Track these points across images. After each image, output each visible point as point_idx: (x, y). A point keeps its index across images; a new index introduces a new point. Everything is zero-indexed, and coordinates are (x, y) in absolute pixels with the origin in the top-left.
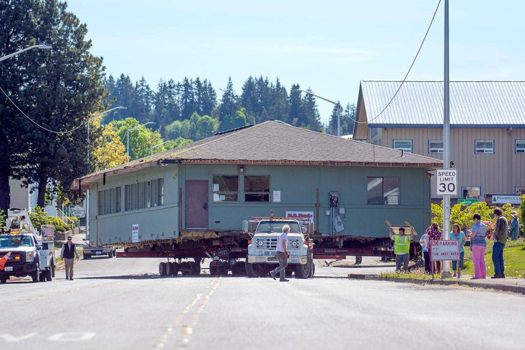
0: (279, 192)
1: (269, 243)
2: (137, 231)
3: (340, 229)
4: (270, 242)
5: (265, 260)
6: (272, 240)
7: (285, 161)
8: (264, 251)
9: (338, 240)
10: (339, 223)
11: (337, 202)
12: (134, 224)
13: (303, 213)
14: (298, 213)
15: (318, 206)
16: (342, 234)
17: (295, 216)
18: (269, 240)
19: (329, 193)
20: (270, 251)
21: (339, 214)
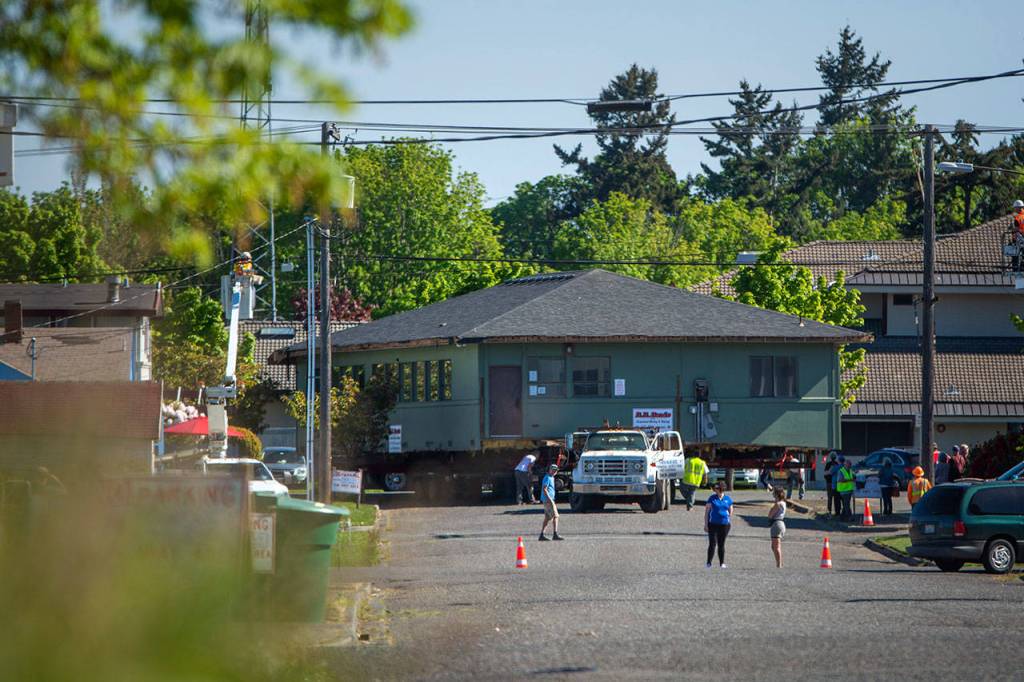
0: (623, 381)
1: (601, 466)
2: (400, 435)
3: (711, 433)
4: (604, 464)
5: (596, 489)
6: (606, 461)
7: (633, 337)
8: (594, 477)
9: (707, 449)
10: (710, 426)
11: (707, 393)
12: (394, 424)
13: (659, 411)
14: (650, 411)
15: (679, 400)
16: (715, 441)
17: (646, 415)
18: (601, 461)
19: (694, 382)
20: (603, 477)
21: (709, 412)
